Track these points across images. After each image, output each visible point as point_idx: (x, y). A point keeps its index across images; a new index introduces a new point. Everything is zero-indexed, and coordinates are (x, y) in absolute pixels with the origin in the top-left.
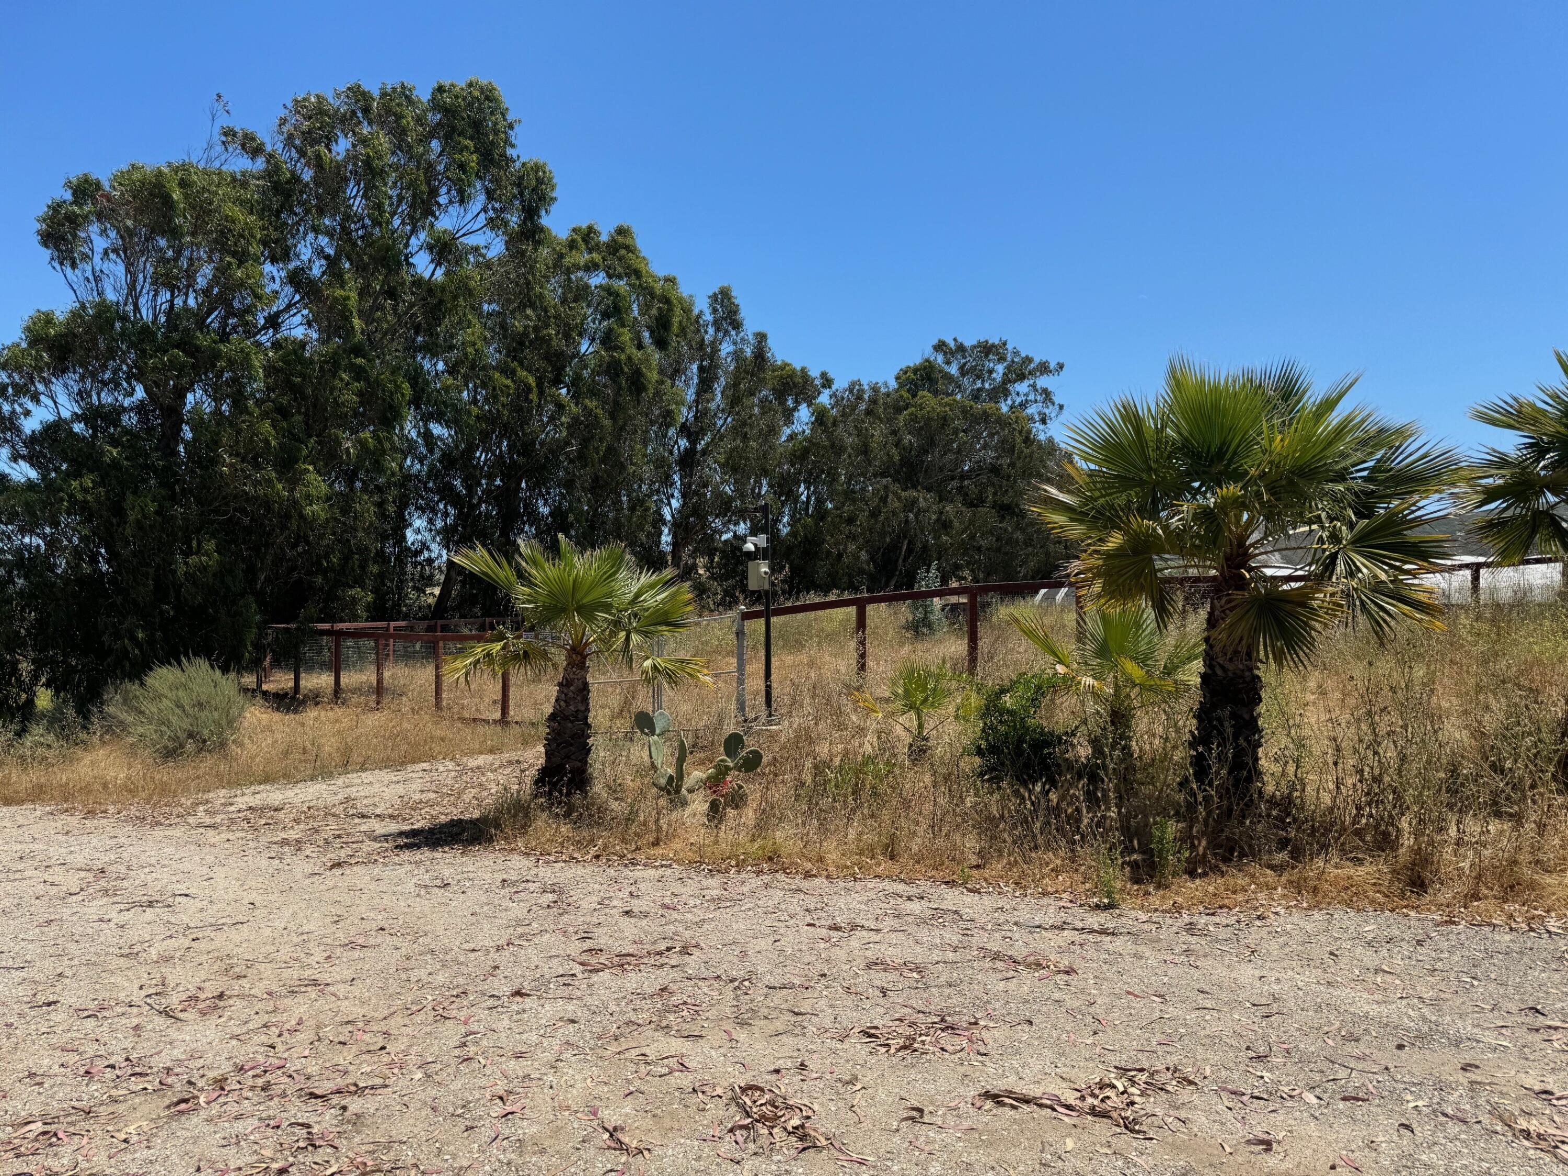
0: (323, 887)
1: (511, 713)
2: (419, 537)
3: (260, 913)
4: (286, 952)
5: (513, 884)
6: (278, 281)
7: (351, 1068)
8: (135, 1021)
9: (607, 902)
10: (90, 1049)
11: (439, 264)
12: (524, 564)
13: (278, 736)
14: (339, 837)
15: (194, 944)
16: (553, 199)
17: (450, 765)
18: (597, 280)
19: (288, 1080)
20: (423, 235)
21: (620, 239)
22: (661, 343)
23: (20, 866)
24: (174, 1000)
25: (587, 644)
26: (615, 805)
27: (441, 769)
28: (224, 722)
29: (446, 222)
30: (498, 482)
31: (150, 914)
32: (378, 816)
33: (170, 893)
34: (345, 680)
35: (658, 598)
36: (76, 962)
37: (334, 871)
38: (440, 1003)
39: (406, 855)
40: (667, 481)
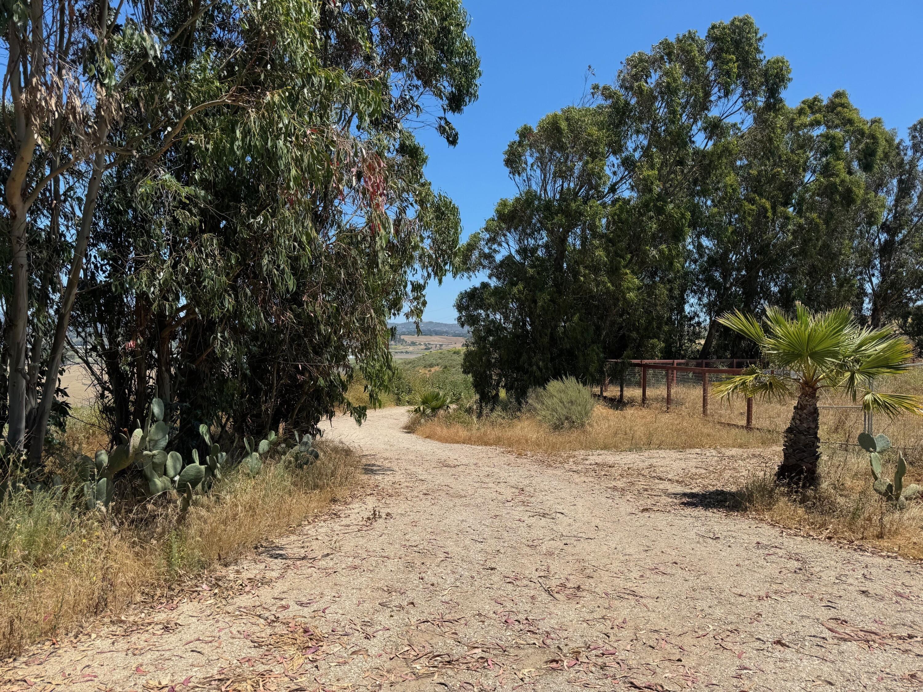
0: (638, 524)
1: (754, 422)
2: (693, 309)
3: (602, 534)
4: (616, 566)
5: (766, 547)
6: (616, 166)
7: (658, 670)
8: (533, 593)
9: (844, 579)
10: (509, 605)
11: (710, 138)
12: (769, 323)
13: (612, 423)
14: (646, 490)
15: (565, 547)
16: (790, 80)
17: (714, 453)
18: (818, 132)
19: (617, 666)
20: (699, 123)
21: (837, 100)
22: (867, 167)
23: (487, 480)
24: (553, 583)
25: (817, 381)
26: (841, 500)
27: (708, 454)
28: (583, 412)
29: (714, 113)
30: (744, 272)
31: (544, 522)
32: (669, 480)
33: (553, 510)
34: (648, 393)
35: (877, 348)
36: (506, 545)
37: (644, 513)
38: (719, 634)
39: (689, 511)
40: (869, 264)
